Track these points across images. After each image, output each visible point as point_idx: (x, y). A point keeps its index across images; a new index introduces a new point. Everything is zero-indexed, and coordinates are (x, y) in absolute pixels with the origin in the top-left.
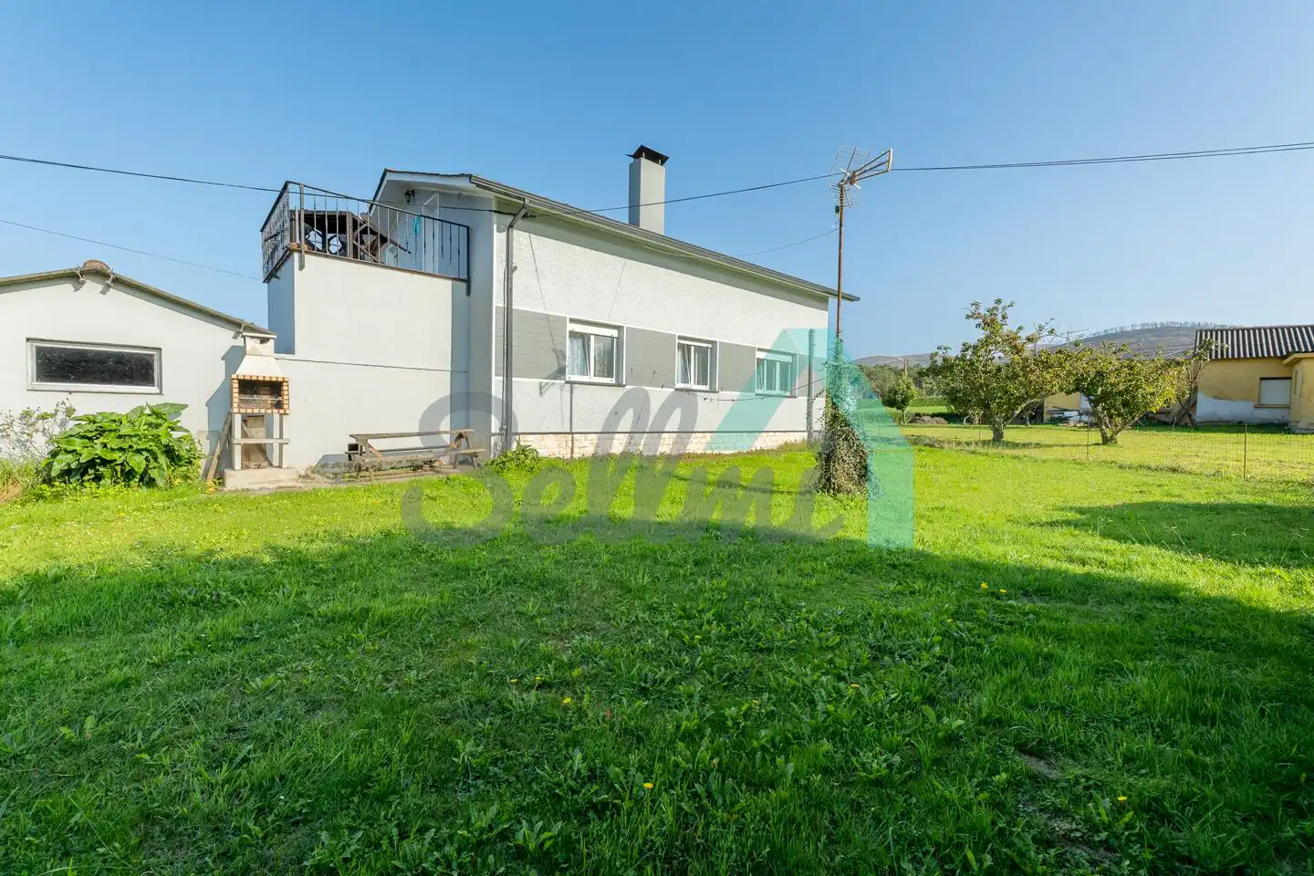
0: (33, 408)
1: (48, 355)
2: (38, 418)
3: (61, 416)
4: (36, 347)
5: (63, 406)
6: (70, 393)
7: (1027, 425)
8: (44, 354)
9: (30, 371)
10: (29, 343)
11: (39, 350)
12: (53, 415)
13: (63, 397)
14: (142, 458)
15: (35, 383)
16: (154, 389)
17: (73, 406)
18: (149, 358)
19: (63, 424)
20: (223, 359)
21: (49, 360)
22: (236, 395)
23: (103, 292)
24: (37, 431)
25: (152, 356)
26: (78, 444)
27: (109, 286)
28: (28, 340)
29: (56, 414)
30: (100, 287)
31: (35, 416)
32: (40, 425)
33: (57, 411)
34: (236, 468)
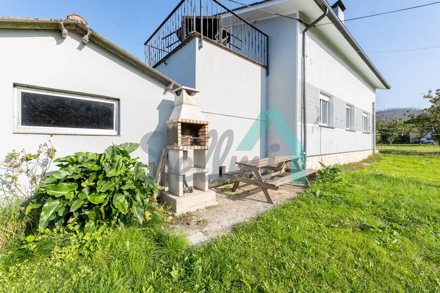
0: (18, 151)
1: (32, 101)
2: (22, 160)
3: (43, 156)
4: (22, 93)
5: (45, 147)
6: (52, 135)
7: (420, 144)
8: (29, 101)
9: (16, 115)
10: (16, 89)
11: (25, 97)
12: (37, 156)
13: (45, 139)
14: (124, 197)
15: (20, 126)
16: (113, 132)
17: (55, 147)
18: (110, 107)
19: (45, 164)
20: (157, 109)
21: (33, 106)
22: (180, 135)
23: (80, 48)
24: (21, 172)
25: (112, 105)
26: (66, 191)
27: (84, 44)
28: (15, 85)
29: (39, 155)
30: (78, 43)
31: (20, 157)
32: (24, 166)
33: (39, 152)
34: (180, 196)
